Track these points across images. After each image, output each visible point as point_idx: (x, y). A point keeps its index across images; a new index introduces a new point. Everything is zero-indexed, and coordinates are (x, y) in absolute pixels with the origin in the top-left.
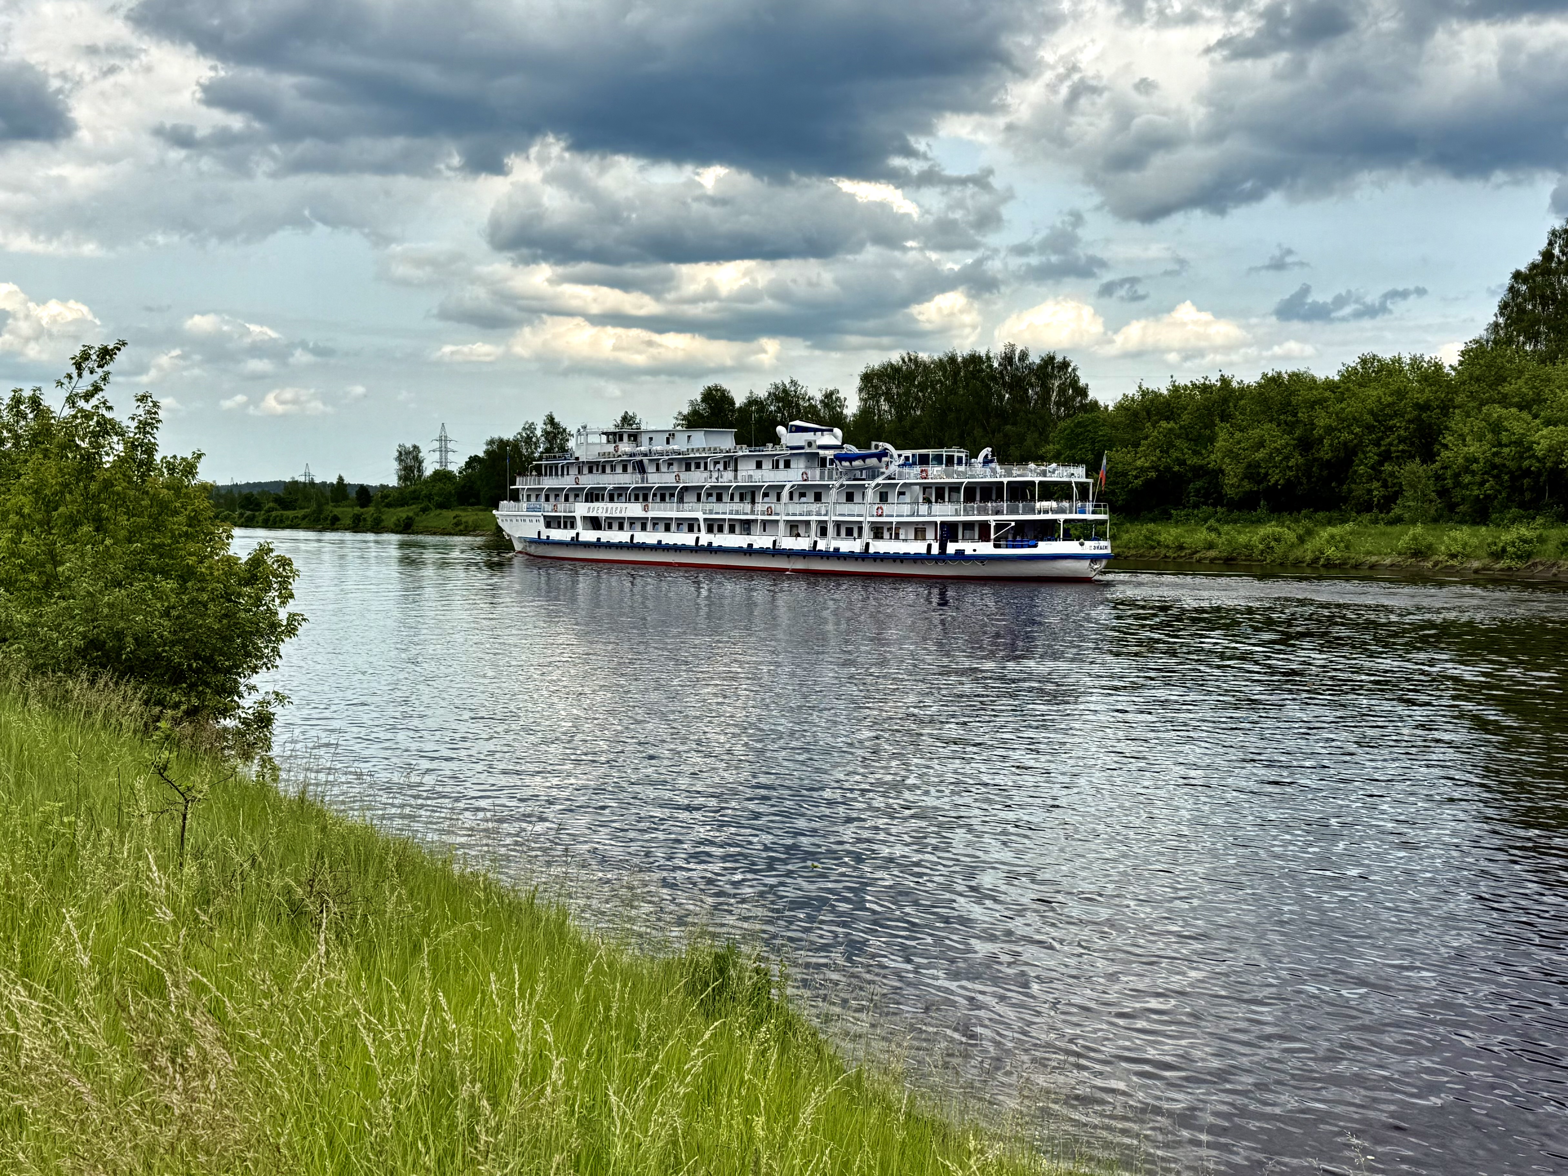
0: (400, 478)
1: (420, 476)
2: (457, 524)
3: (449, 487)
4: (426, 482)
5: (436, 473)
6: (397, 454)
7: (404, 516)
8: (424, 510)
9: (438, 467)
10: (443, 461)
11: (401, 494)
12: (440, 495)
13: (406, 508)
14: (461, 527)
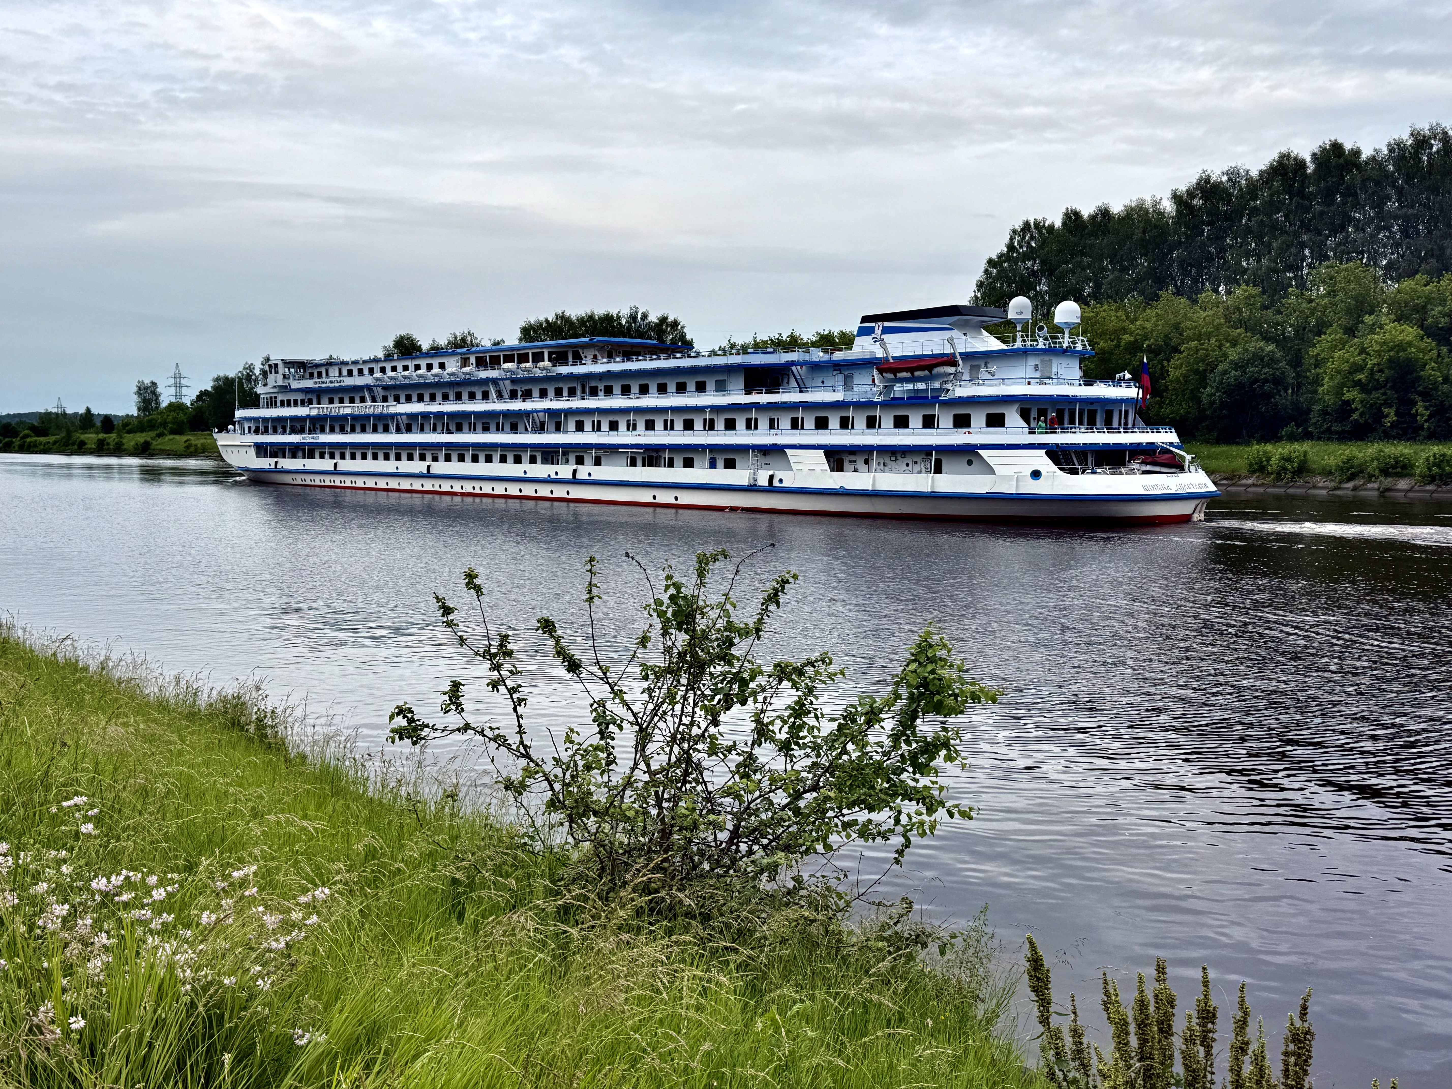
0: (139, 409)
1: (157, 408)
2: (188, 447)
3: (181, 416)
4: (162, 412)
5: (171, 404)
6: (135, 389)
7: (142, 440)
8: (159, 436)
9: (173, 400)
10: (178, 395)
11: (140, 422)
12: (173, 423)
13: (144, 434)
14: (192, 449)
